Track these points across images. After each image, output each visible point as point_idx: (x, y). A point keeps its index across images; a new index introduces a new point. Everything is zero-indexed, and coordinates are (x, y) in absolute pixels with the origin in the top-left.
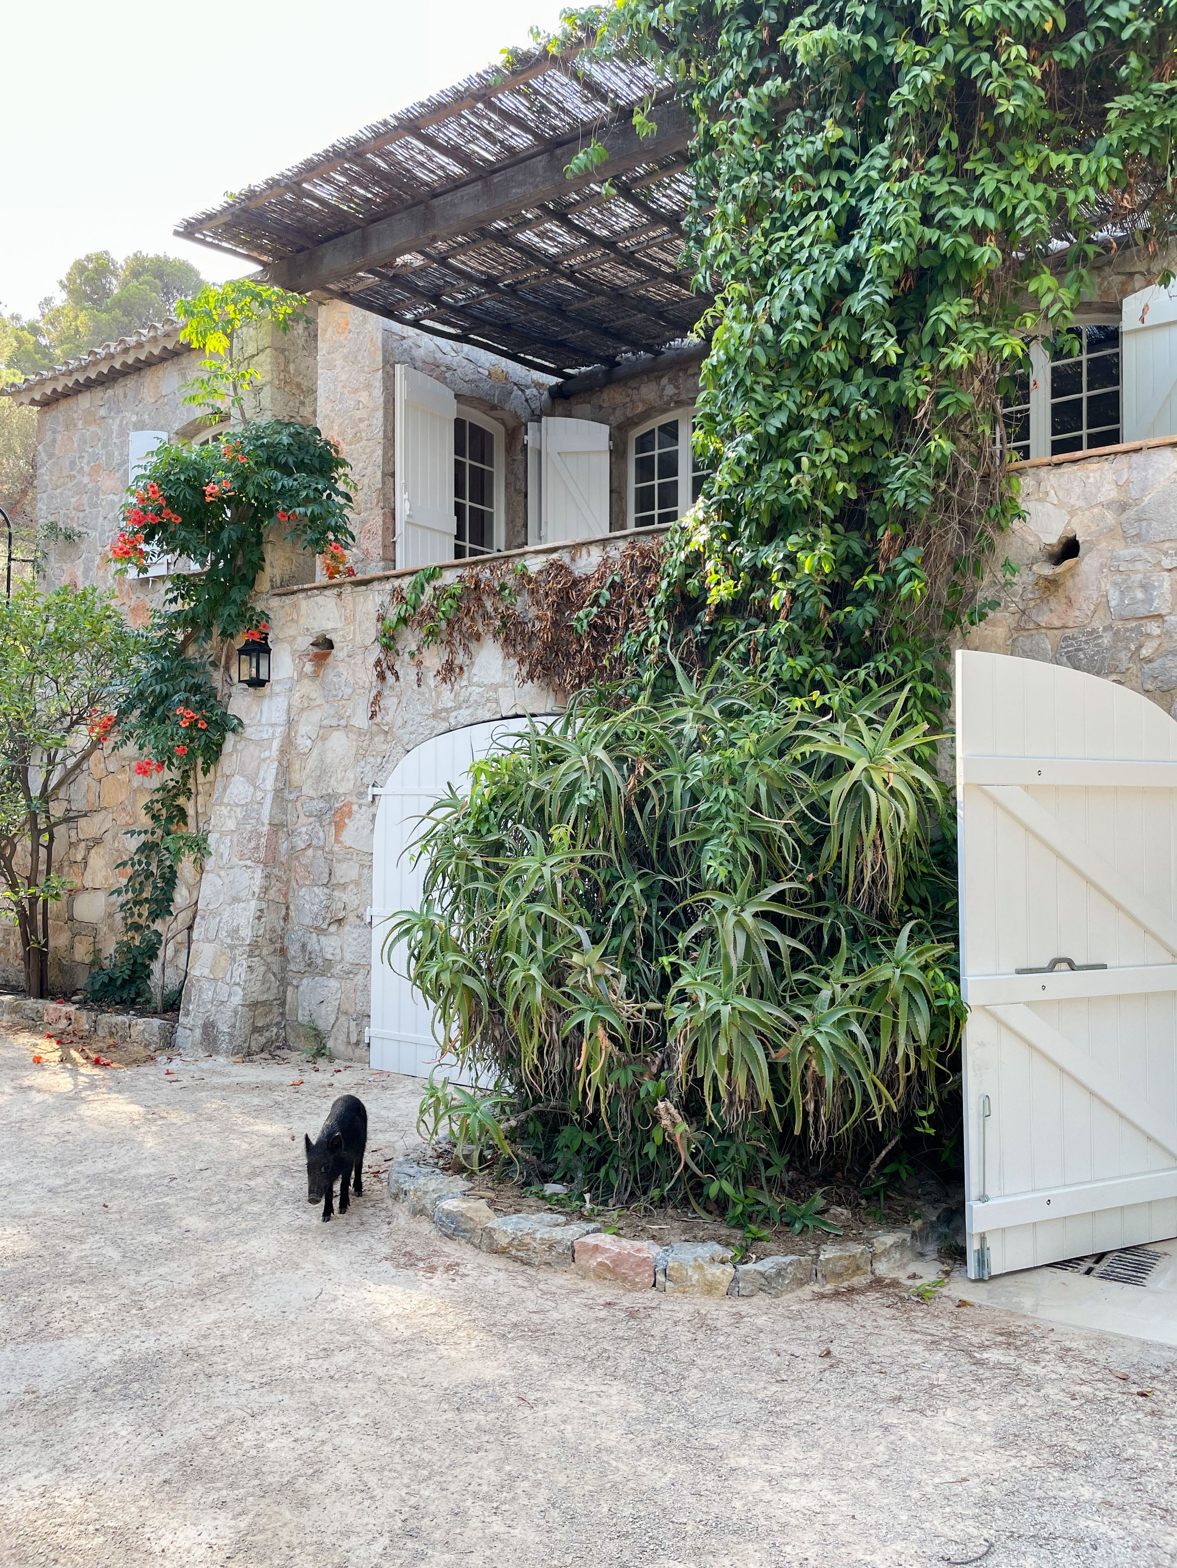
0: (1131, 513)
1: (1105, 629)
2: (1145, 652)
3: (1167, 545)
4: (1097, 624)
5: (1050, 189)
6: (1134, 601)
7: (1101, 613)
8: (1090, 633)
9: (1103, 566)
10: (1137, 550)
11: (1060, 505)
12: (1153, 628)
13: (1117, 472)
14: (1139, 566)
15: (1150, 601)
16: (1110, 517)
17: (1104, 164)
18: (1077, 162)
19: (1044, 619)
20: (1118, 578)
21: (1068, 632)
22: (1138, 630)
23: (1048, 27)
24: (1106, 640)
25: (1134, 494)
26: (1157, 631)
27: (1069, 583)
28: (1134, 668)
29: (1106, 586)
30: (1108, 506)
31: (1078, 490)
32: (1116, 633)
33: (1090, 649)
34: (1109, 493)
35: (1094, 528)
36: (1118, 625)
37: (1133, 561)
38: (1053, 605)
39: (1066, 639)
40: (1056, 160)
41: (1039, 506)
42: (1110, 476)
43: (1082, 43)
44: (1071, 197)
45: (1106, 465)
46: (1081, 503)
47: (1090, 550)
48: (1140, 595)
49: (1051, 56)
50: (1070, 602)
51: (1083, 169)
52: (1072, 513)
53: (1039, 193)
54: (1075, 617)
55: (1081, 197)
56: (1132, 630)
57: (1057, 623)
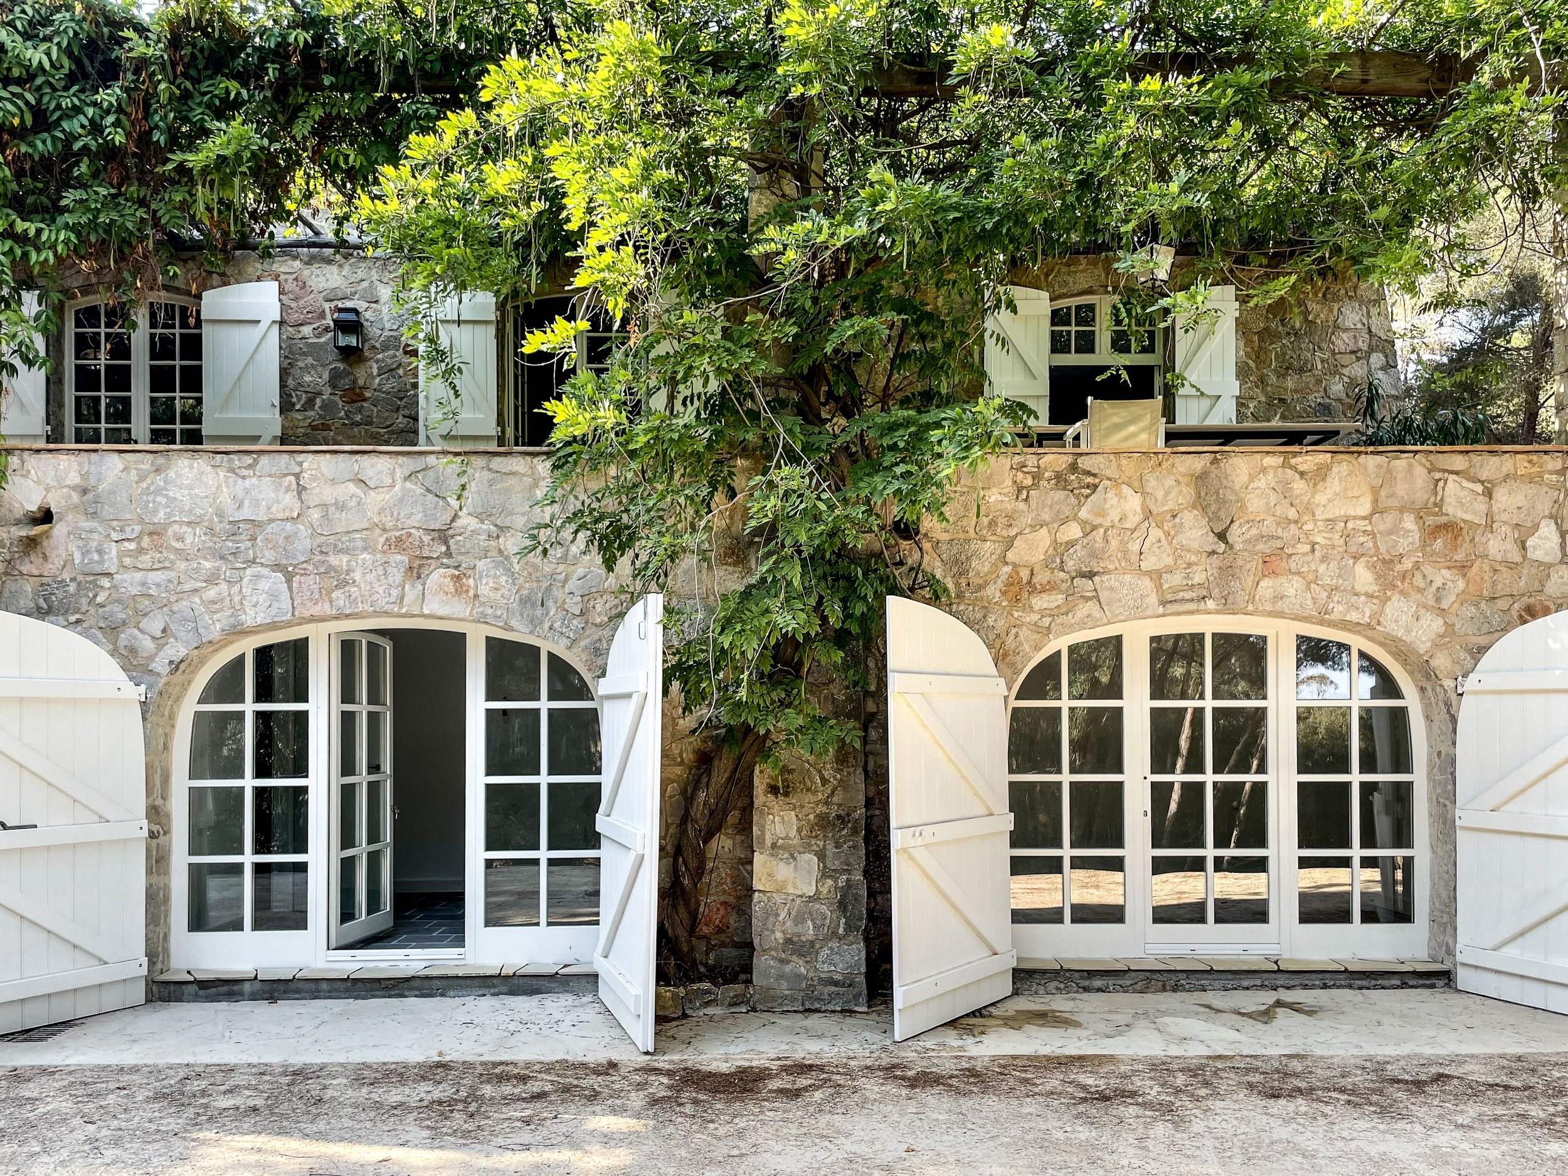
0: (90, 496)
1: (72, 580)
2: (99, 600)
3: (115, 523)
4: (66, 576)
5: (16, 247)
6: (91, 562)
7: (68, 567)
8: (60, 582)
9: (69, 533)
10: (94, 524)
11: (38, 482)
12: (105, 582)
13: (80, 464)
14: (95, 536)
15: (101, 562)
16: (75, 497)
17: (62, 237)
18: (39, 231)
19: (26, 568)
20: (81, 544)
21: (45, 580)
22: (94, 582)
23: (16, 121)
24: (72, 588)
25: (92, 482)
26: (108, 585)
27: (45, 543)
28: (92, 611)
29: (72, 547)
30: (74, 488)
31: (52, 473)
32: (79, 584)
33: (60, 594)
34: (74, 478)
35: (64, 503)
36: (80, 578)
37: (90, 531)
38: (33, 558)
39: (42, 585)
40: (20, 226)
41: (22, 480)
42: (75, 466)
43: (44, 142)
44: (34, 257)
45: (73, 458)
46: (53, 483)
47: (61, 520)
48: (96, 557)
49: (18, 146)
50: (45, 558)
51: (44, 237)
52: (48, 489)
53: (6, 249)
54: (52, 568)
55: (42, 259)
56: (90, 582)
57: (36, 573)
